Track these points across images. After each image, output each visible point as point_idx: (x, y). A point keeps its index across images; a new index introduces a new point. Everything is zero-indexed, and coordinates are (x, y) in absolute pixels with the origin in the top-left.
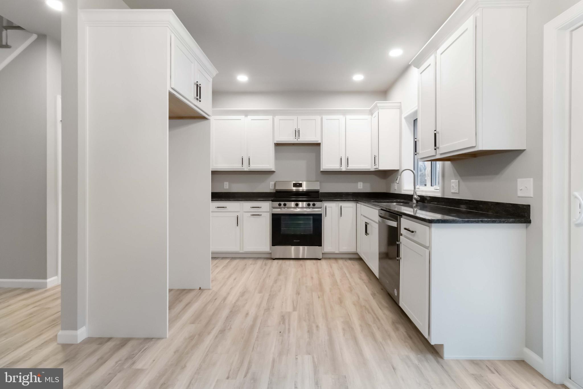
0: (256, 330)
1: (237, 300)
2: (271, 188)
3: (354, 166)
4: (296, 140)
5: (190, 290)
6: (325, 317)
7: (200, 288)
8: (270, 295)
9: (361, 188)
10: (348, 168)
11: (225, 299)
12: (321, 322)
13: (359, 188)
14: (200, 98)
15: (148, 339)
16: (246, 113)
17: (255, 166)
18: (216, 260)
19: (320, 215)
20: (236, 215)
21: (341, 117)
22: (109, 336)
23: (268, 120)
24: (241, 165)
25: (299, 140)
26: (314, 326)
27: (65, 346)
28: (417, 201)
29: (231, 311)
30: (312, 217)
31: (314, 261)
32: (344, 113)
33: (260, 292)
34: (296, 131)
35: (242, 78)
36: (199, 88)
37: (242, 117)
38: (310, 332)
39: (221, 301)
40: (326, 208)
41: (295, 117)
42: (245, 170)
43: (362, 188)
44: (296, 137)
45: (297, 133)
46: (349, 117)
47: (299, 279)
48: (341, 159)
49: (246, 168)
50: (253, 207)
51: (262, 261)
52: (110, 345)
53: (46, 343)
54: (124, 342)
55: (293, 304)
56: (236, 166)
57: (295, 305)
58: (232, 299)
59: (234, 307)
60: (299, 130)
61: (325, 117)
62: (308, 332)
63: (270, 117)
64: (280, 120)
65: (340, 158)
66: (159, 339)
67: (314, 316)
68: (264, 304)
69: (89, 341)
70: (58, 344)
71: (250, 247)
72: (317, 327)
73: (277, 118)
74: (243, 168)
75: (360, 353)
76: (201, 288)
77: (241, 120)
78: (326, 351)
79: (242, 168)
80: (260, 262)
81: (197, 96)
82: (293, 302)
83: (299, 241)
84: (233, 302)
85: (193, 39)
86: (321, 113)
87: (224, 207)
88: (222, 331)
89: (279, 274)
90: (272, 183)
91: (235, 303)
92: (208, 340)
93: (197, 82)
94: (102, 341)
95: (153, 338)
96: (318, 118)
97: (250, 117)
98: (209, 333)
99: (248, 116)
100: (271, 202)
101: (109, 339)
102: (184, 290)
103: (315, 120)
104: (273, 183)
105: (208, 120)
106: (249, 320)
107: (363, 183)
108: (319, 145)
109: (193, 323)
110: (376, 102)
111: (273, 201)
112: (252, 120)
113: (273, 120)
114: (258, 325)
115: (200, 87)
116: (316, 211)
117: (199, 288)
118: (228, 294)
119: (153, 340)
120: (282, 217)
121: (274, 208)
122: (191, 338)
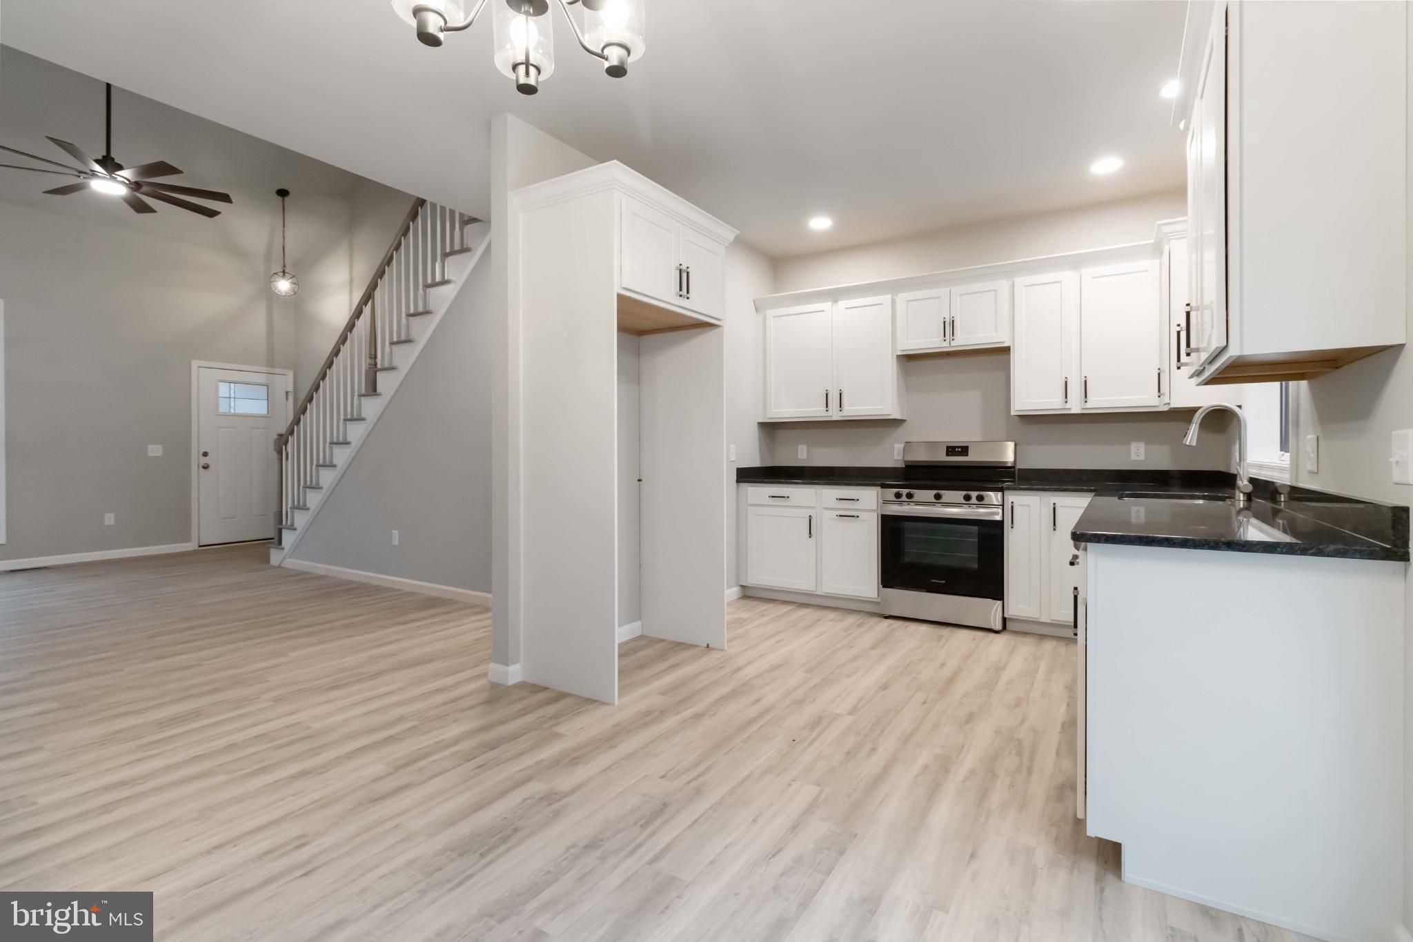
0: (754, 728)
1: (759, 676)
2: (896, 457)
3: (1101, 401)
4: (946, 344)
5: (692, 646)
6: (906, 739)
7: (708, 646)
8: (823, 679)
9: (1138, 458)
10: (1089, 405)
11: (739, 669)
12: (887, 747)
13: (1133, 457)
14: (688, 292)
15: (591, 701)
16: (835, 295)
17: (855, 409)
18: (770, 603)
19: (1000, 524)
20: (807, 513)
21: (1067, 276)
22: (544, 684)
23: (882, 304)
24: (824, 408)
25: (953, 343)
26: (868, 746)
27: (494, 686)
28: (1249, 497)
29: (734, 691)
30: (975, 528)
31: (980, 634)
32: (1076, 263)
33: (809, 671)
34: (944, 322)
35: (820, 223)
36: (684, 275)
37: (826, 306)
38: (850, 755)
39: (729, 672)
40: (1012, 507)
41: (943, 291)
42: (834, 418)
43: (1142, 457)
44: (945, 336)
45: (949, 327)
46: (1088, 272)
47: (911, 662)
48: (1066, 382)
49: (835, 415)
50: (840, 499)
51: (858, 617)
52: (542, 696)
53: (477, 677)
54: (561, 696)
55: (858, 703)
56: (815, 411)
57: (860, 706)
58: (749, 672)
59: (743, 685)
60: (953, 321)
61: (1021, 281)
62: (848, 753)
63: (886, 299)
64: (908, 301)
65: (1064, 380)
66: (604, 704)
67: (882, 732)
68: (800, 693)
69: (523, 685)
70: (489, 681)
71: (835, 585)
72: (874, 750)
73: (902, 297)
74: (830, 413)
75: (923, 812)
76: (710, 646)
77: (823, 311)
78: (854, 790)
79: (825, 414)
80: (851, 619)
81: (681, 290)
82: (861, 699)
83: (944, 582)
84: (747, 678)
85: (668, 191)
86: (1010, 273)
87: (784, 497)
88: (698, 716)
89: (874, 647)
90: (899, 447)
91: (750, 679)
92: (671, 722)
93: (680, 265)
94: (535, 689)
95: (596, 701)
96: (1003, 285)
97: (843, 304)
98: (677, 714)
99: (839, 302)
100: (879, 489)
101: (546, 689)
102: (682, 644)
103: (994, 292)
104: (901, 446)
105: (720, 329)
106: (753, 711)
107: (1146, 444)
108: (1006, 350)
109: (663, 694)
110: (1158, 223)
111: (884, 486)
112: (846, 308)
113: (893, 303)
114: (763, 721)
115: (688, 273)
116: (980, 513)
117: (706, 646)
118: (750, 663)
119: (596, 703)
120: (908, 525)
121: (886, 502)
122: (648, 713)
